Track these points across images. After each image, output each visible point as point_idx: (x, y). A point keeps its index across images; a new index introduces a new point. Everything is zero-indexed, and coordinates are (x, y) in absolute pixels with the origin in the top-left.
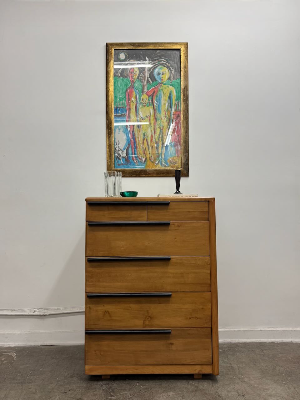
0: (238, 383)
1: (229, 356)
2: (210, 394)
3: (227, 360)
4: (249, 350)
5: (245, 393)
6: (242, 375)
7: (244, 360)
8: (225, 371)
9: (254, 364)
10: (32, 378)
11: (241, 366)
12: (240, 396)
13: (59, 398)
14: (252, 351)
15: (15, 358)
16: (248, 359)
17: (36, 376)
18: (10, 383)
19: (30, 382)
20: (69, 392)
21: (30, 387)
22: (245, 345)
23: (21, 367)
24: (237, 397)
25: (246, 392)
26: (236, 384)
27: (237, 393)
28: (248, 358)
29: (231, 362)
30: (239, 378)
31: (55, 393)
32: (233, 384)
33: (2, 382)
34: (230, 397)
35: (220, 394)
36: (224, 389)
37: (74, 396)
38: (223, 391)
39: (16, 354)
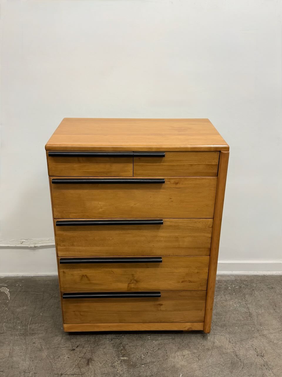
0: (257, 337)
1: (247, 296)
2: (227, 353)
3: (244, 303)
4: (268, 286)
5: (264, 352)
6: (261, 325)
7: (263, 303)
8: (242, 319)
9: (274, 309)
10: (33, 327)
11: (260, 312)
12: (259, 357)
13: (68, 358)
14: (272, 288)
15: (9, 296)
16: (268, 301)
17: (37, 324)
18: (12, 335)
19: (33, 334)
20: (78, 349)
21: (34, 340)
22: (263, 279)
23: (18, 310)
24: (256, 358)
25: (266, 351)
26: (254, 339)
27: (255, 353)
28: (268, 299)
29: (248, 305)
30: (258, 330)
31: (62, 350)
32: (251, 339)
33: (3, 333)
34: (248, 357)
35: (238, 354)
36: (242, 346)
37: (83, 355)
38: (241, 348)
39: (9, 290)
